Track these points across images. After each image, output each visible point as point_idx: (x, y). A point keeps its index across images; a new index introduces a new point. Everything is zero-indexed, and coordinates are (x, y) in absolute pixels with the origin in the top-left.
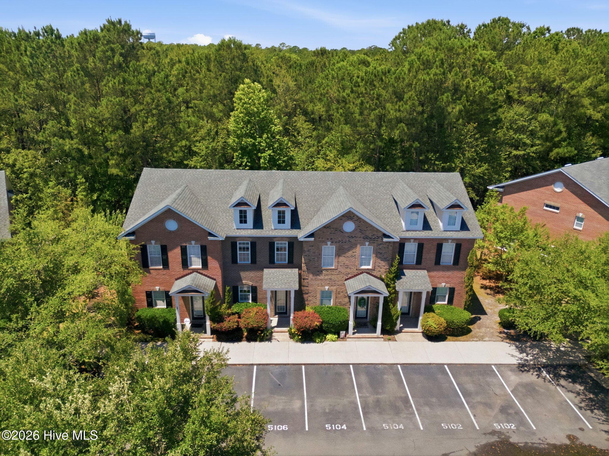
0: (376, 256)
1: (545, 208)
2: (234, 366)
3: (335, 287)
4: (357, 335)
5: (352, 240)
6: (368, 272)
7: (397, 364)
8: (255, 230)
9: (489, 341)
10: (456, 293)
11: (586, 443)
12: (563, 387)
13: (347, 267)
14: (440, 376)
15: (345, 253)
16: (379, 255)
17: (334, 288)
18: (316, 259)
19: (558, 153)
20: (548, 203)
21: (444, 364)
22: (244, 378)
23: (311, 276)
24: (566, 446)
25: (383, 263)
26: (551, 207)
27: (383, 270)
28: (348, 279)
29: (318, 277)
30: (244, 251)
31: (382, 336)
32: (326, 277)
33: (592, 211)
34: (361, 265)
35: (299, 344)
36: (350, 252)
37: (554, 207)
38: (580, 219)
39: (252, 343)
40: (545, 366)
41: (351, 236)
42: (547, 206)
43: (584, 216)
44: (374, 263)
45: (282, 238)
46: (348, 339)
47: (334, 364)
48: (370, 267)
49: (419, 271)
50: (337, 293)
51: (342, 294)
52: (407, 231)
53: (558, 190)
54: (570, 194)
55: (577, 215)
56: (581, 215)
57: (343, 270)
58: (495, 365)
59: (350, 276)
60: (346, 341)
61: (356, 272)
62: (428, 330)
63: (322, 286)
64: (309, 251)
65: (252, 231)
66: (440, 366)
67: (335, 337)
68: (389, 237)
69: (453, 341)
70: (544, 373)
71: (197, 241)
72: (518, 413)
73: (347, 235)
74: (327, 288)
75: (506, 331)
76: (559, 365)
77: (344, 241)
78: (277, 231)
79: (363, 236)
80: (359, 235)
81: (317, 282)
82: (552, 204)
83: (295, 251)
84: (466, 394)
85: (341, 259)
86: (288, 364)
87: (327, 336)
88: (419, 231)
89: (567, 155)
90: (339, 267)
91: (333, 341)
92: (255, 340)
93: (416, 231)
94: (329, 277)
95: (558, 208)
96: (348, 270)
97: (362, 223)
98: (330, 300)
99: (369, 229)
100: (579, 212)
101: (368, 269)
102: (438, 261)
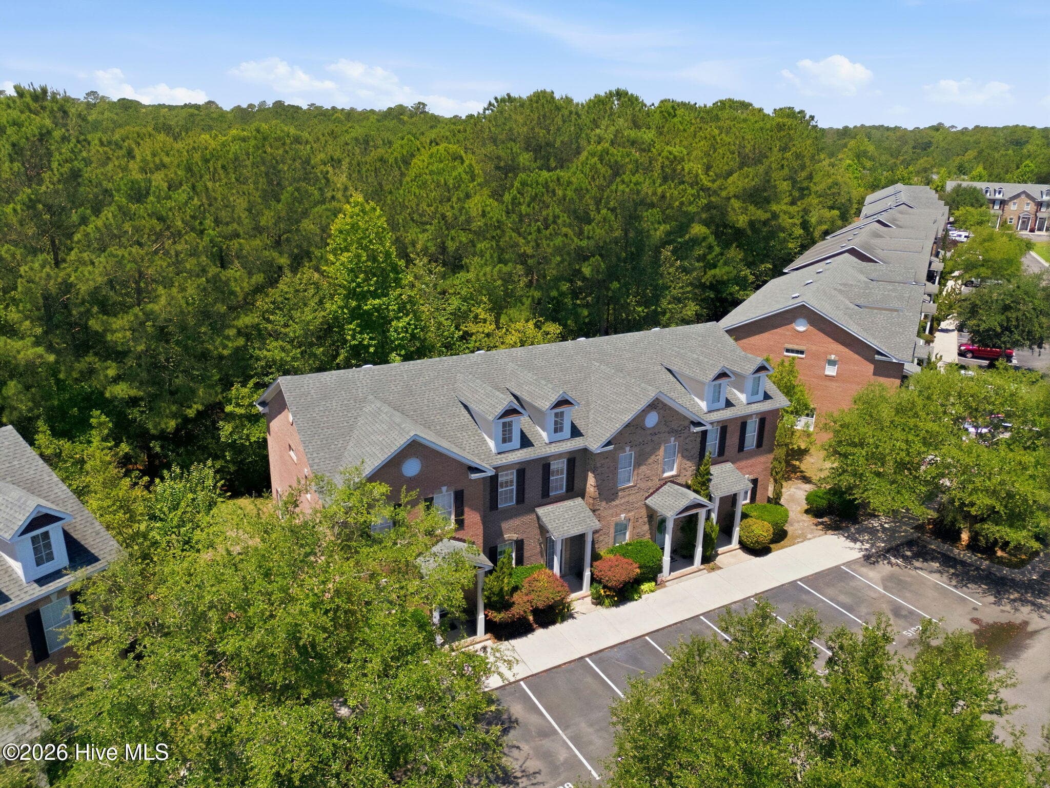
0: (683, 456)
1: (786, 354)
2: (559, 669)
3: (633, 513)
4: (674, 574)
5: (655, 438)
6: (672, 480)
7: (749, 597)
8: (525, 450)
9: (814, 537)
10: (759, 484)
11: (991, 622)
12: (921, 569)
13: (648, 479)
14: (804, 597)
15: (647, 459)
16: (686, 453)
17: (631, 514)
18: (611, 476)
19: (714, 276)
20: (790, 346)
21: (795, 581)
22: (589, 679)
23: (604, 504)
24: (978, 630)
25: (689, 464)
26: (792, 351)
27: (689, 473)
28: (649, 496)
29: (614, 503)
30: (507, 486)
31: (702, 567)
32: (623, 501)
33: (847, 350)
34: (664, 472)
35: (614, 610)
36: (653, 457)
37: (798, 352)
38: (832, 363)
39: (552, 628)
40: (888, 551)
41: (655, 432)
42: (788, 351)
43: (837, 358)
44: (680, 465)
45: (559, 456)
46: (667, 584)
47: (681, 622)
48: (674, 473)
49: (723, 465)
50: (635, 520)
51: (640, 521)
52: (710, 412)
53: (801, 329)
54: (816, 331)
55: (829, 357)
56: (833, 357)
57: (642, 485)
58: (844, 564)
59: (651, 491)
60: (665, 586)
61: (658, 484)
62: (756, 542)
63: (617, 515)
65: (521, 451)
66: (793, 584)
67: (652, 585)
68: (699, 424)
69: (779, 549)
70: (893, 560)
71: (449, 485)
72: (911, 612)
73: (649, 432)
74: (623, 516)
75: (820, 520)
76: (898, 546)
77: (645, 441)
78: (554, 445)
79: (668, 429)
80: (663, 428)
81: (610, 512)
82: (796, 347)
83: (577, 470)
84: (850, 609)
85: (643, 468)
86: (627, 641)
87: (642, 587)
88: (723, 409)
89: (725, 277)
90: (639, 481)
91: (652, 591)
92: (553, 623)
93: (718, 410)
94: (626, 499)
95: (802, 352)
96: (650, 484)
97: (667, 411)
98: (625, 534)
99: (676, 417)
100: (831, 354)
101: (673, 476)
102: (741, 447)
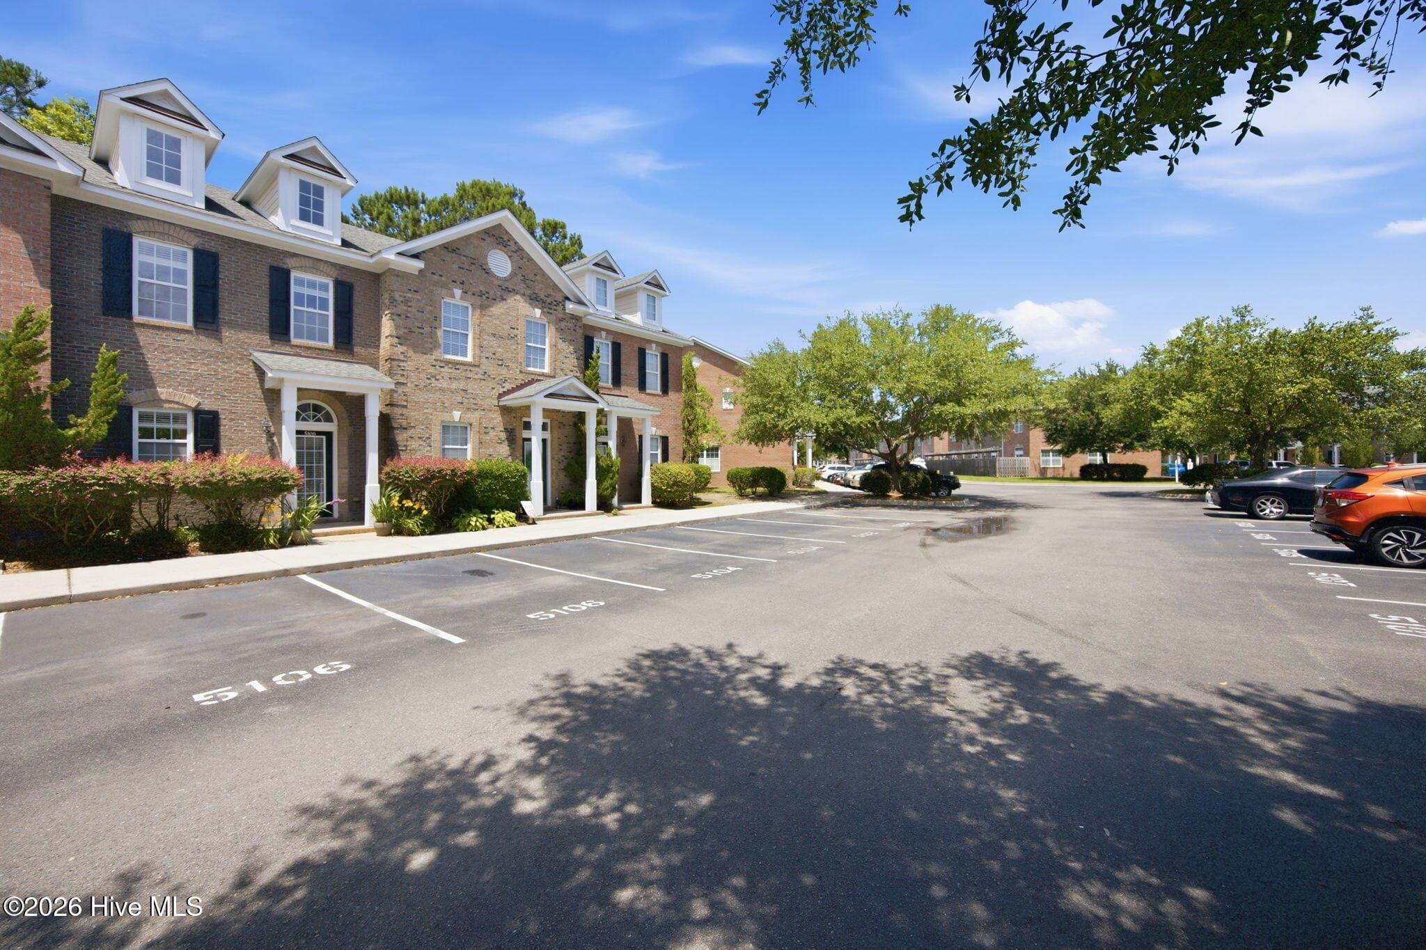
0: (556, 346)
3: (477, 414)
4: (547, 516)
5: (508, 298)
13: (501, 362)
15: (495, 326)
16: (560, 345)
17: (474, 417)
18: (427, 329)
28: (504, 394)
29: (435, 383)
31: (601, 513)
32: (454, 385)
34: (529, 364)
36: (506, 327)
41: (505, 285)
44: (554, 361)
48: (546, 370)
50: (483, 430)
51: (492, 433)
57: (492, 369)
59: (508, 386)
61: (521, 378)
63: (445, 408)
64: (406, 302)
67: (511, 515)
73: (496, 282)
74: (456, 414)
77: (491, 293)
79: (528, 292)
80: (521, 287)
81: (431, 397)
85: (488, 339)
87: (495, 515)
88: (611, 318)
90: (484, 360)
91: (511, 524)
94: (462, 385)
96: (504, 371)
97: (525, 260)
98: (467, 448)
99: (538, 278)
101: (543, 375)
